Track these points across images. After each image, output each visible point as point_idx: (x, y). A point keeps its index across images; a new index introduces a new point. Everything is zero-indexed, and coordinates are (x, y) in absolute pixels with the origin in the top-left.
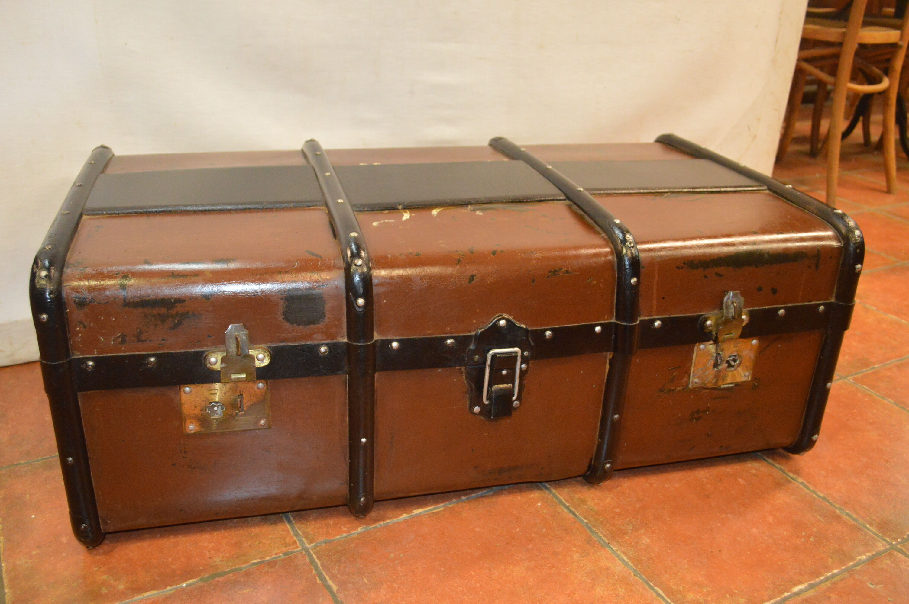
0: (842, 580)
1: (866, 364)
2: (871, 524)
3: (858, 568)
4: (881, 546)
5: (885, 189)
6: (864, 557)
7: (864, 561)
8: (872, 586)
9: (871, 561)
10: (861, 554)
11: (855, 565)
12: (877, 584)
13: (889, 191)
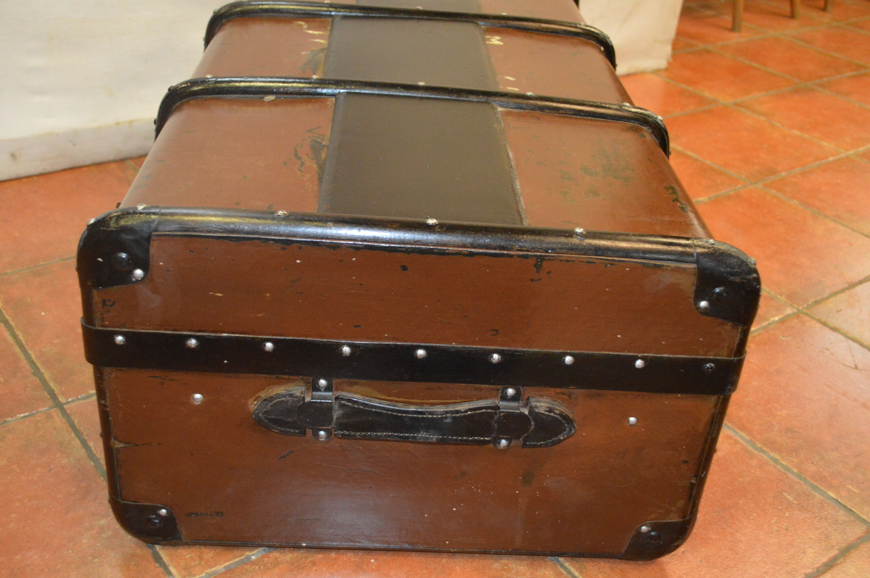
0: (759, 335)
1: (774, 172)
2: (781, 295)
3: (772, 326)
4: (789, 311)
5: (789, 14)
6: (776, 319)
7: (777, 321)
8: (784, 339)
9: (782, 321)
10: (774, 316)
11: (769, 324)
12: (788, 337)
13: (792, 16)
